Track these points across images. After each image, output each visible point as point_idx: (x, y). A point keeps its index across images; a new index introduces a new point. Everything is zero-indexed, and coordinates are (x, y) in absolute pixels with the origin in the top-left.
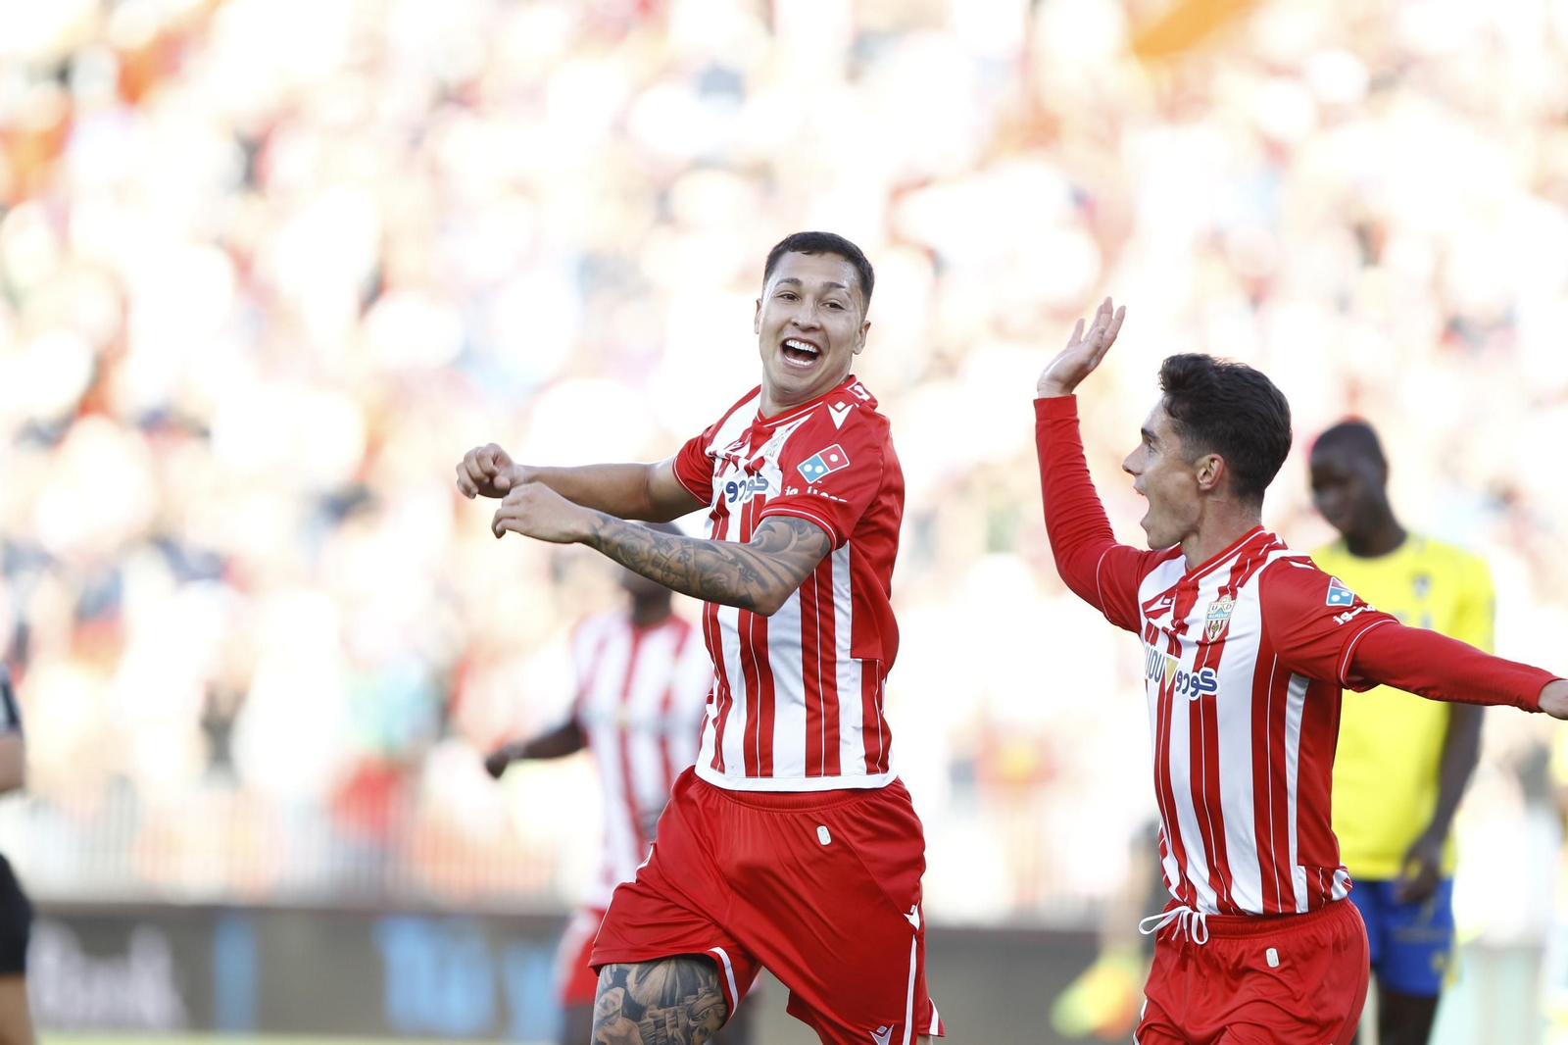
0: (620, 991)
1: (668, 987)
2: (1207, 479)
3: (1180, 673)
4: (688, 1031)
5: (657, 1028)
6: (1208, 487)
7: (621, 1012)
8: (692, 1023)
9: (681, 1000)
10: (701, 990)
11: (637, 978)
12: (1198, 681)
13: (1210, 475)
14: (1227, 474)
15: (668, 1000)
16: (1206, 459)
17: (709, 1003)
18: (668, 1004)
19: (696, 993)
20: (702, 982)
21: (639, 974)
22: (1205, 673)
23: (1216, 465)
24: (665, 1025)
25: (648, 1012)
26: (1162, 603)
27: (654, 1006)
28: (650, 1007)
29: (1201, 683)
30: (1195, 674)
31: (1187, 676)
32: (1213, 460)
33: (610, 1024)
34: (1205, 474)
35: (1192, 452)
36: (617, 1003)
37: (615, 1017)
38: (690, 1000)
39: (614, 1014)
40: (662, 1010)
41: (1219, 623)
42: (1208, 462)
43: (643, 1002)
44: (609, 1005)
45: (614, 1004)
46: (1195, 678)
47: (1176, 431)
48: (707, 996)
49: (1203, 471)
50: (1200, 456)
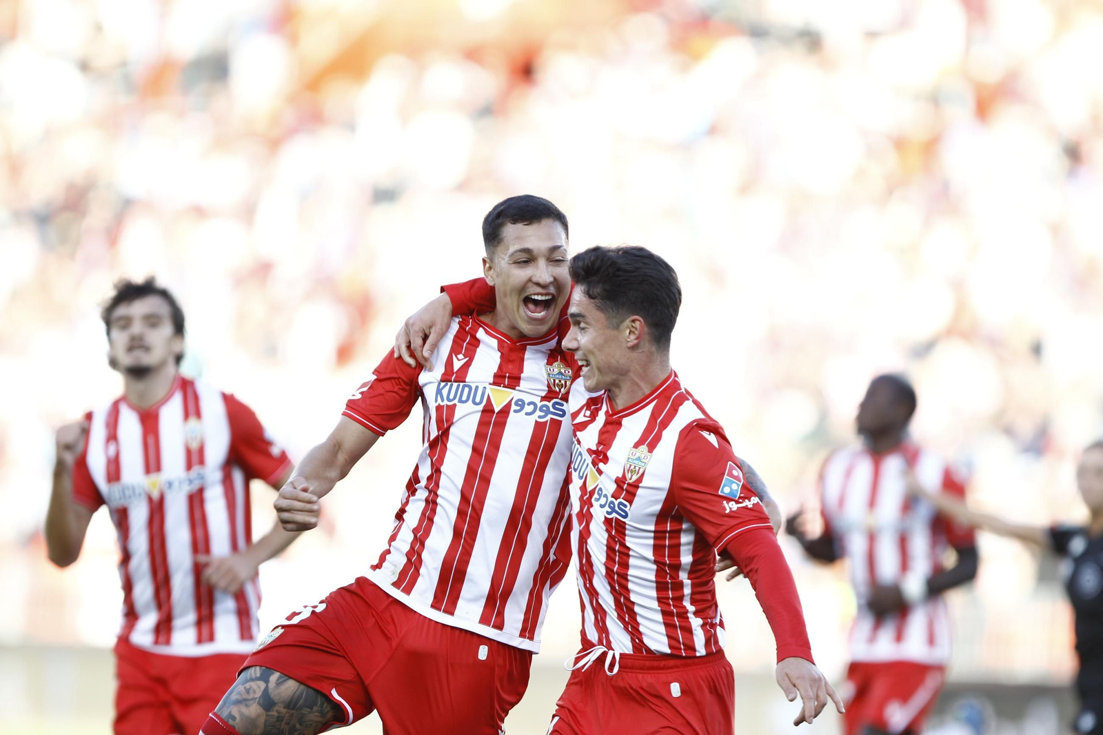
0: (262, 685)
1: (296, 696)
2: (633, 337)
4: (293, 729)
5: (277, 721)
6: (635, 342)
7: (257, 700)
8: (298, 726)
9: (301, 708)
10: (315, 708)
11: (278, 680)
12: (614, 506)
13: (635, 333)
14: (646, 329)
15: (292, 704)
16: (627, 322)
17: (316, 719)
18: (291, 707)
19: (312, 709)
20: (319, 703)
21: (279, 678)
22: (620, 503)
23: (637, 324)
24: (282, 721)
25: (276, 708)
27: (282, 705)
28: (280, 705)
29: (617, 508)
30: (613, 500)
31: (606, 496)
32: (633, 321)
33: (246, 705)
34: (630, 333)
35: (614, 320)
36: (257, 692)
37: (251, 702)
38: (306, 711)
39: (252, 699)
40: (286, 710)
41: (638, 470)
42: (630, 324)
43: (276, 699)
44: (251, 692)
45: (255, 692)
46: (612, 502)
47: (599, 308)
48: (317, 714)
49: (628, 331)
50: (622, 322)
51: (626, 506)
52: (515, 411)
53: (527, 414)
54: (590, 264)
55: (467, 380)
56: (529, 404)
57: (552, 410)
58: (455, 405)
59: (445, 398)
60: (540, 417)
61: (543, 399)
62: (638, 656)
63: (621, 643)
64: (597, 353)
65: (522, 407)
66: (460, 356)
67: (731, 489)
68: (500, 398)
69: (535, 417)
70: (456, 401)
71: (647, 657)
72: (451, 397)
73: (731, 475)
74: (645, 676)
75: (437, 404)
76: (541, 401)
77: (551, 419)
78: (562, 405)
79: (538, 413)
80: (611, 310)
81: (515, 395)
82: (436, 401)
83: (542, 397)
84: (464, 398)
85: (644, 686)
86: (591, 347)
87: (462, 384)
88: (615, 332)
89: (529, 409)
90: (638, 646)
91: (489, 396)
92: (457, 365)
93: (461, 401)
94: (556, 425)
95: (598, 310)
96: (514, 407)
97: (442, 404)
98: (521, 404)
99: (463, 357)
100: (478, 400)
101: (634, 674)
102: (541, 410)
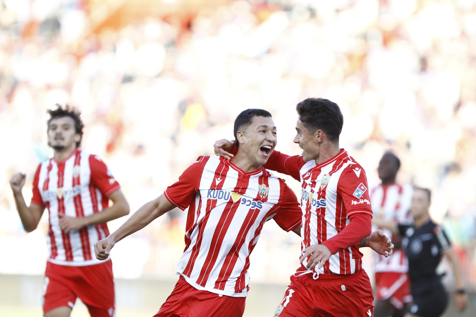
2: (319, 138)
3: (313, 199)
6: (320, 140)
12: (319, 203)
13: (320, 137)
14: (325, 135)
16: (317, 132)
22: (322, 200)
23: (320, 133)
26: (308, 175)
29: (320, 203)
30: (318, 200)
31: (315, 200)
32: (319, 132)
35: (312, 131)
41: (325, 183)
42: (318, 133)
46: (318, 202)
47: (305, 126)
49: (317, 136)
50: (315, 132)
51: (324, 201)
52: (242, 204)
53: (247, 205)
54: (302, 107)
55: (222, 188)
56: (248, 201)
57: (257, 205)
58: (216, 200)
59: (212, 195)
60: (252, 207)
61: (254, 200)
62: (326, 275)
63: (320, 270)
64: (305, 144)
65: (245, 202)
66: (219, 179)
67: (358, 194)
68: (236, 198)
69: (250, 207)
70: (217, 198)
71: (330, 275)
72: (215, 196)
73: (360, 188)
74: (330, 283)
75: (208, 198)
76: (253, 200)
77: (256, 208)
78: (261, 204)
79: (251, 205)
80: (310, 127)
81: (243, 197)
82: (208, 197)
83: (254, 199)
84: (220, 197)
85: (330, 287)
86: (303, 142)
87: (219, 190)
88: (312, 136)
89: (248, 203)
90: (326, 270)
91: (231, 196)
92: (217, 182)
93: (219, 198)
94: (258, 211)
95: (305, 127)
96: (242, 202)
97: (210, 199)
98: (245, 200)
99: (220, 179)
100: (226, 198)
101: (325, 282)
102: (253, 204)
